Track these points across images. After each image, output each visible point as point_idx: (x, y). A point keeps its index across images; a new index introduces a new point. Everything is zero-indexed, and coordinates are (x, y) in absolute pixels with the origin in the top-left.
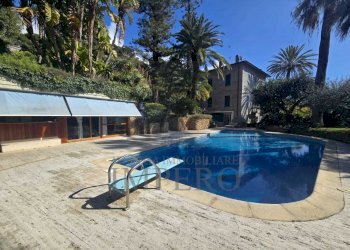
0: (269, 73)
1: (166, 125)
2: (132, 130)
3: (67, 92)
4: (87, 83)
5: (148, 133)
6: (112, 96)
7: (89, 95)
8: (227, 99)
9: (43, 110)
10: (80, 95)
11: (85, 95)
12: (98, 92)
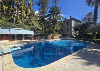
0: (82, 21)
1: (44, 37)
2: (32, 38)
3: (10, 28)
4: (17, 25)
5: (37, 39)
6: (25, 29)
7: (17, 29)
8: (68, 29)
9: (2, 33)
10: (15, 29)
11: (16, 29)
12: (20, 28)
